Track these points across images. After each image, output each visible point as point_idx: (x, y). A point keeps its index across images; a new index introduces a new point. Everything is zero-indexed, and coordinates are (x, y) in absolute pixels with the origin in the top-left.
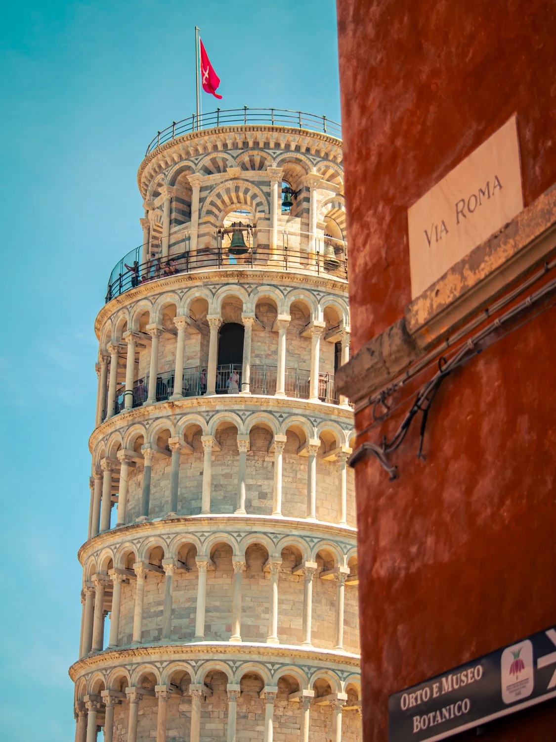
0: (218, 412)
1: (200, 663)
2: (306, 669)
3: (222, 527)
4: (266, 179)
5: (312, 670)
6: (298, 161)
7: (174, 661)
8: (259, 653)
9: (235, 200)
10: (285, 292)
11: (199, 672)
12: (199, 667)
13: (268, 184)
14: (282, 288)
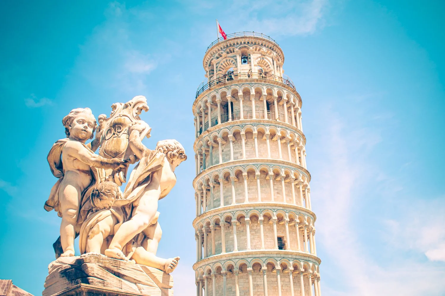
0: (221, 129)
1: (222, 214)
2: (259, 210)
3: (226, 167)
4: (235, 55)
5: (262, 210)
6: (245, 47)
7: (215, 215)
8: (241, 207)
9: (227, 65)
10: (240, 86)
11: (222, 218)
12: (222, 216)
13: (236, 56)
14: (239, 85)
